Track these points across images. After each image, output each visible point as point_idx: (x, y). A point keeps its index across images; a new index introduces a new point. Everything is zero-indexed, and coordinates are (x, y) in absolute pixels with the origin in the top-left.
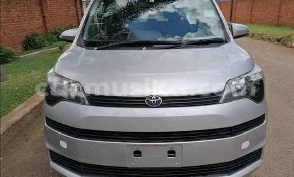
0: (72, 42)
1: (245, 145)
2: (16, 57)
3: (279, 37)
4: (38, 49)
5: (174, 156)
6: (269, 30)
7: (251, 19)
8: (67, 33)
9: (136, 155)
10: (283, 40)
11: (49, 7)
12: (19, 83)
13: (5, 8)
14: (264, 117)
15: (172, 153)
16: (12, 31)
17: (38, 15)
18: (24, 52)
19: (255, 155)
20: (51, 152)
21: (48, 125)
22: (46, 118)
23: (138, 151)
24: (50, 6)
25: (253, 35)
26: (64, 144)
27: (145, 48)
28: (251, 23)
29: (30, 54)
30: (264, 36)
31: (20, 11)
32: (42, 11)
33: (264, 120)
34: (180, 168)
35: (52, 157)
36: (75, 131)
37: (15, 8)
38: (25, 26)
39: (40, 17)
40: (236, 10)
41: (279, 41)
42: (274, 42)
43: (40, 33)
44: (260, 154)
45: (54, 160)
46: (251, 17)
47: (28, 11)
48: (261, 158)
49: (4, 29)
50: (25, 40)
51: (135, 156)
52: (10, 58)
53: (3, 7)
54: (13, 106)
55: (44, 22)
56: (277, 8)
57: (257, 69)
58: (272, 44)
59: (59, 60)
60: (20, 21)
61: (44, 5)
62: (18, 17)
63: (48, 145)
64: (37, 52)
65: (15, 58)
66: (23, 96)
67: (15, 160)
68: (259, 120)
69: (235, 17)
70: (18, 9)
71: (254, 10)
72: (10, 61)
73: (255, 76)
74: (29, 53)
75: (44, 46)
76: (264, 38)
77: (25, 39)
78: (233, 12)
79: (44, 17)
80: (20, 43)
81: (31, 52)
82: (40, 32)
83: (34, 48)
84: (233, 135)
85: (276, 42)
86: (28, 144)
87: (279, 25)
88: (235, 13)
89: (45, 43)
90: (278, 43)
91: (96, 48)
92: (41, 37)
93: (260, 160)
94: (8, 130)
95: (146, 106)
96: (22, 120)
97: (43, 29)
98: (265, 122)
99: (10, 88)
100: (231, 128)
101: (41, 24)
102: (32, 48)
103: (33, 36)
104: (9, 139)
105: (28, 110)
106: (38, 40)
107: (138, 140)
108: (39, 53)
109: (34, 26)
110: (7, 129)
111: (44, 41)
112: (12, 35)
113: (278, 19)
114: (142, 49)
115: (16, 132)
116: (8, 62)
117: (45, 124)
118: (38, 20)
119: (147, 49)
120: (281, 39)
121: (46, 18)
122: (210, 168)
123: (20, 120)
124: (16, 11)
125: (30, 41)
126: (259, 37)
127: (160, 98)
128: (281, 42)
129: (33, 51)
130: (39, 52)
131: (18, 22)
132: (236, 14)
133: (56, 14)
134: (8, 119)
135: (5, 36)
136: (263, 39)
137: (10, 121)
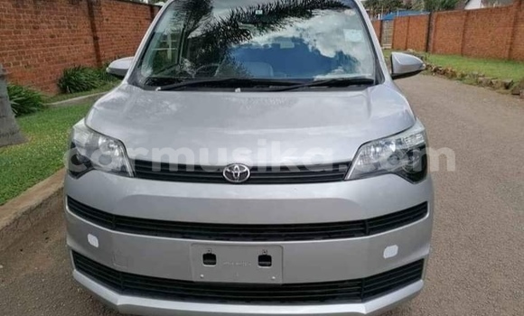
0: (122, 78)
1: (391, 251)
2: (44, 104)
3: (508, 81)
4: (84, 93)
5: (270, 265)
6: (491, 67)
7: (462, 48)
8: (118, 64)
9: (206, 261)
10: (515, 85)
11: (105, 21)
12: (45, 147)
13: (30, 22)
14: (426, 208)
15: (265, 260)
16: (41, 61)
17: (87, 35)
18: (59, 97)
19: (411, 272)
20: (75, 253)
21: (70, 208)
22: (69, 197)
23: (211, 254)
24: (107, 20)
25: (463, 76)
26: (93, 240)
27: (239, 89)
28: (462, 55)
29: (69, 100)
30: (481, 79)
31: (56, 27)
32: (94, 29)
33: (426, 212)
34: (279, 285)
35: (76, 263)
36: (111, 220)
37: (48, 22)
38: (63, 53)
39: (90, 38)
40: (435, 31)
41: (507, 87)
42: (498, 88)
43: (88, 65)
44: (420, 271)
45: (79, 268)
46: (463, 45)
47: (70, 27)
48: (423, 276)
49: (27, 57)
50: (63, 76)
51: (205, 263)
52: (34, 105)
53: (27, 20)
54: (28, 184)
55: (96, 47)
56: (509, 29)
57: (418, 128)
58: (495, 93)
59: (95, 105)
60: (54, 45)
61: (96, 18)
62: (52, 37)
63: (70, 243)
64: (80, 98)
65: (43, 107)
66: (47, 167)
67: (24, 270)
68: (417, 212)
69: (434, 44)
70: (53, 25)
71: (468, 32)
72: (33, 111)
73: (413, 139)
74: (68, 98)
75: (95, 88)
76: (481, 82)
77: (61, 75)
78: (432, 35)
79: (96, 38)
80: (52, 82)
81: (71, 98)
82: (88, 63)
83: (78, 91)
84: (368, 235)
85: (502, 90)
86: (46, 246)
87: (511, 59)
88: (434, 37)
89: (96, 82)
90: (506, 91)
91: (159, 88)
92: (90, 72)
93: (421, 281)
94: (17, 221)
95: (223, 181)
96: (40, 206)
97: (94, 58)
98: (428, 215)
99: (28, 154)
100: (363, 222)
101: (91, 50)
102: (72, 91)
103: (75, 69)
104: (17, 236)
105: (52, 189)
106: (83, 78)
107: (210, 237)
108: (85, 99)
109: (77, 52)
110: (15, 220)
111: (94, 79)
112: (41, 68)
113: (510, 49)
114: (234, 91)
115: (29, 225)
116: (30, 112)
117: (67, 207)
118: (86, 43)
119: (242, 91)
120: (512, 83)
121: (100, 40)
122: (330, 287)
123: (37, 207)
124: (49, 28)
125: (70, 78)
126: (473, 80)
127: (247, 169)
128: (512, 89)
129: (74, 94)
130: (84, 97)
131: (51, 45)
132: (437, 39)
133: (117, 34)
134: (19, 204)
135: (29, 70)
136: (479, 84)
137: (21, 207)
